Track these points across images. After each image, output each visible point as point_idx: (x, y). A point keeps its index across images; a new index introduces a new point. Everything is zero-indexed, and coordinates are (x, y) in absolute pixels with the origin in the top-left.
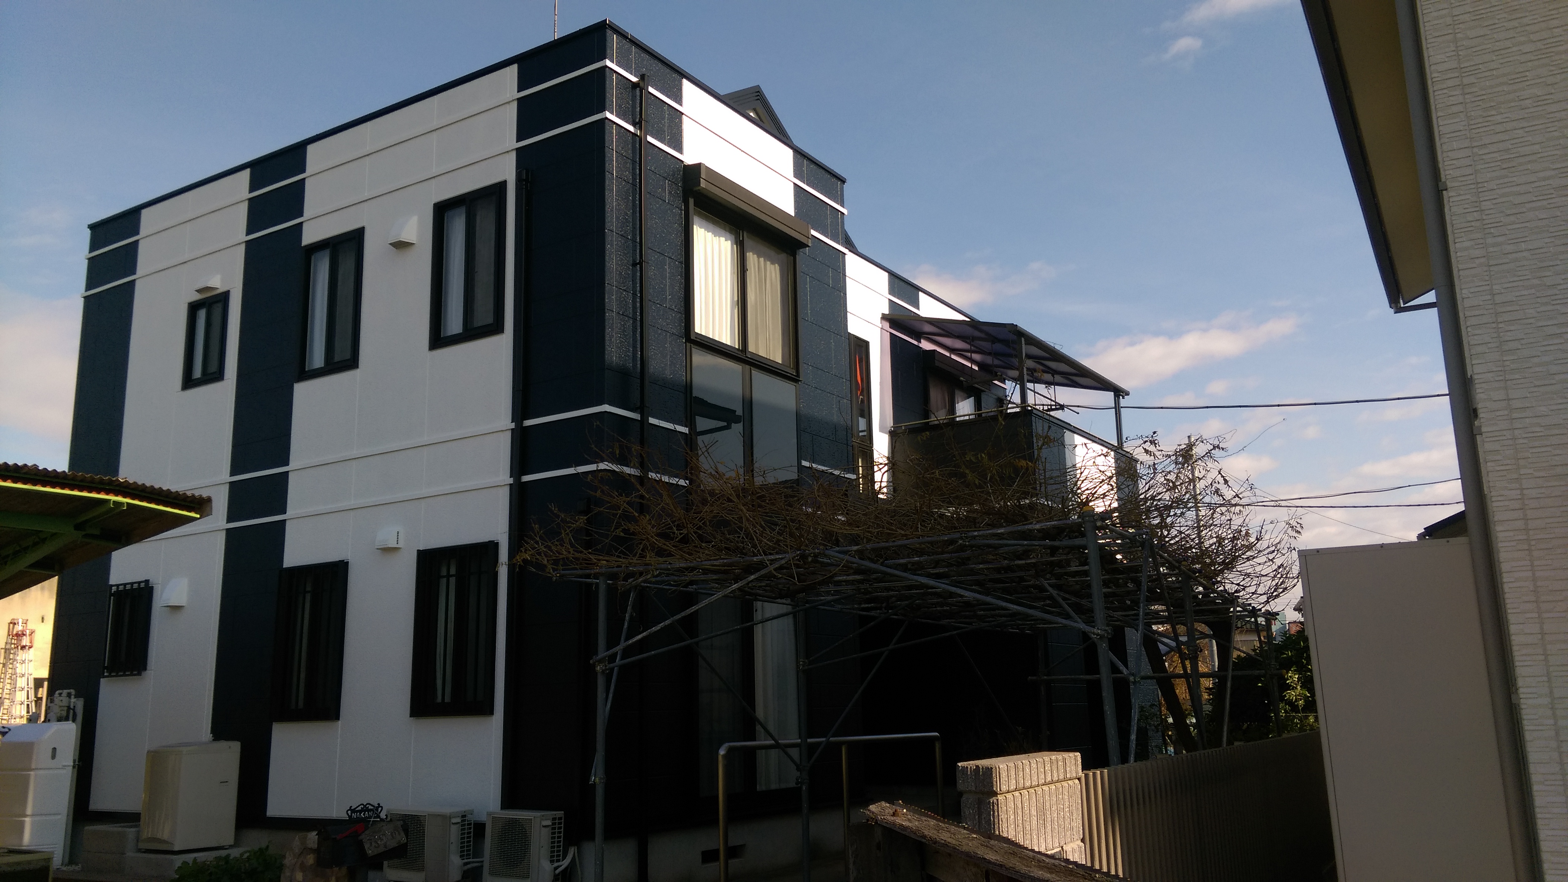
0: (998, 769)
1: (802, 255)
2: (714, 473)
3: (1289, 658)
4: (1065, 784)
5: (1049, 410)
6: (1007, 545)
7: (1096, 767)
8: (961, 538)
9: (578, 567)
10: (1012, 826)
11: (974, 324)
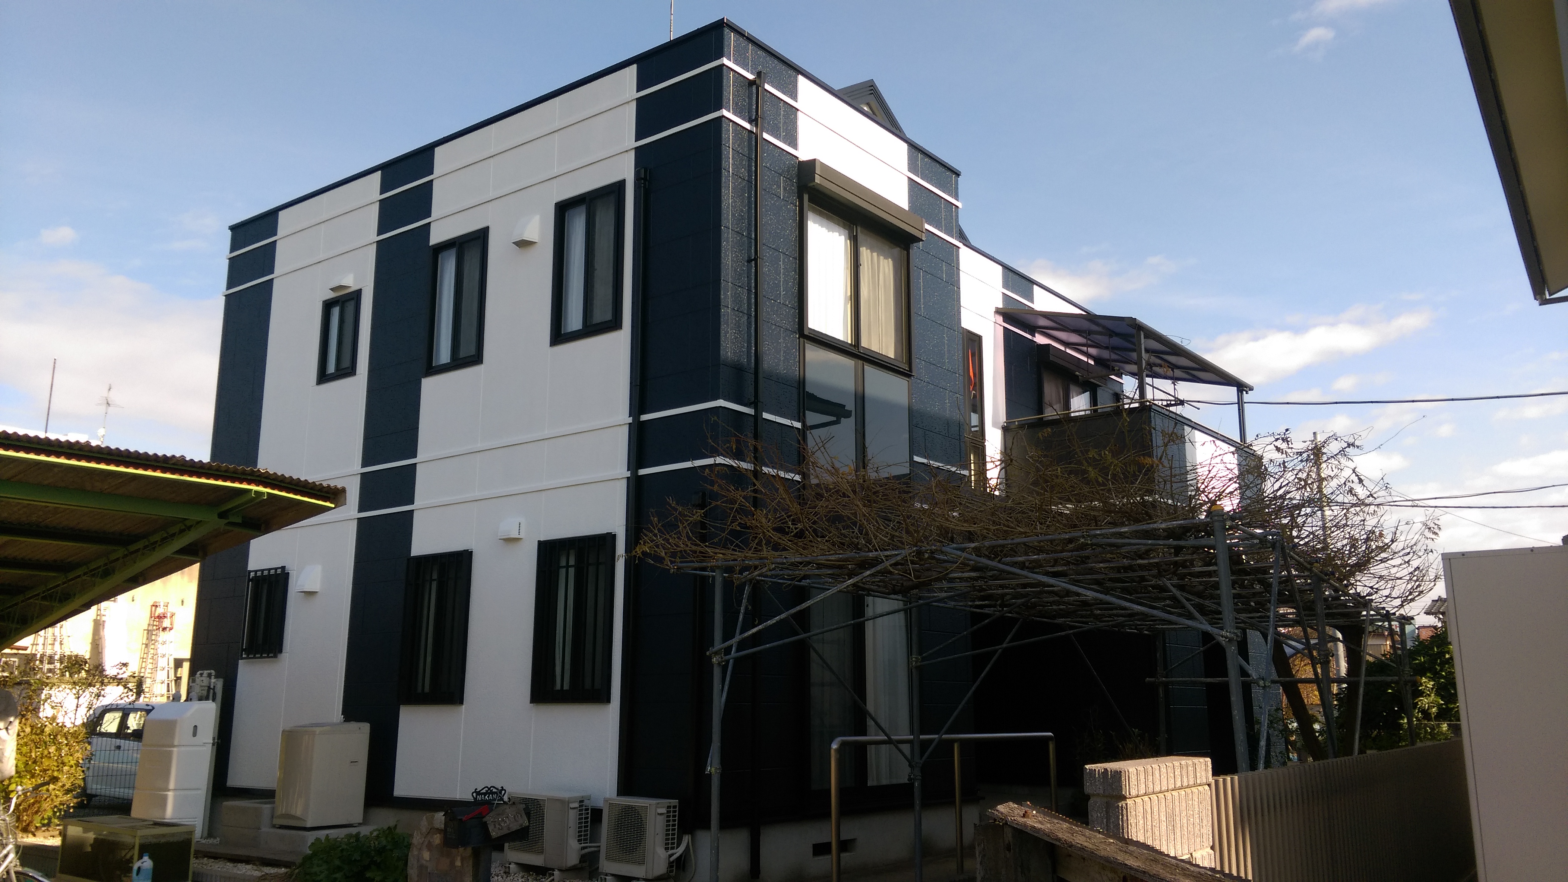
0: (1127, 773)
1: (916, 250)
2: (830, 468)
3: (1421, 664)
4: (1194, 789)
5: (1168, 405)
6: (1130, 544)
7: (1226, 773)
8: (1083, 537)
9: (694, 559)
10: (1142, 831)
11: (1090, 317)
